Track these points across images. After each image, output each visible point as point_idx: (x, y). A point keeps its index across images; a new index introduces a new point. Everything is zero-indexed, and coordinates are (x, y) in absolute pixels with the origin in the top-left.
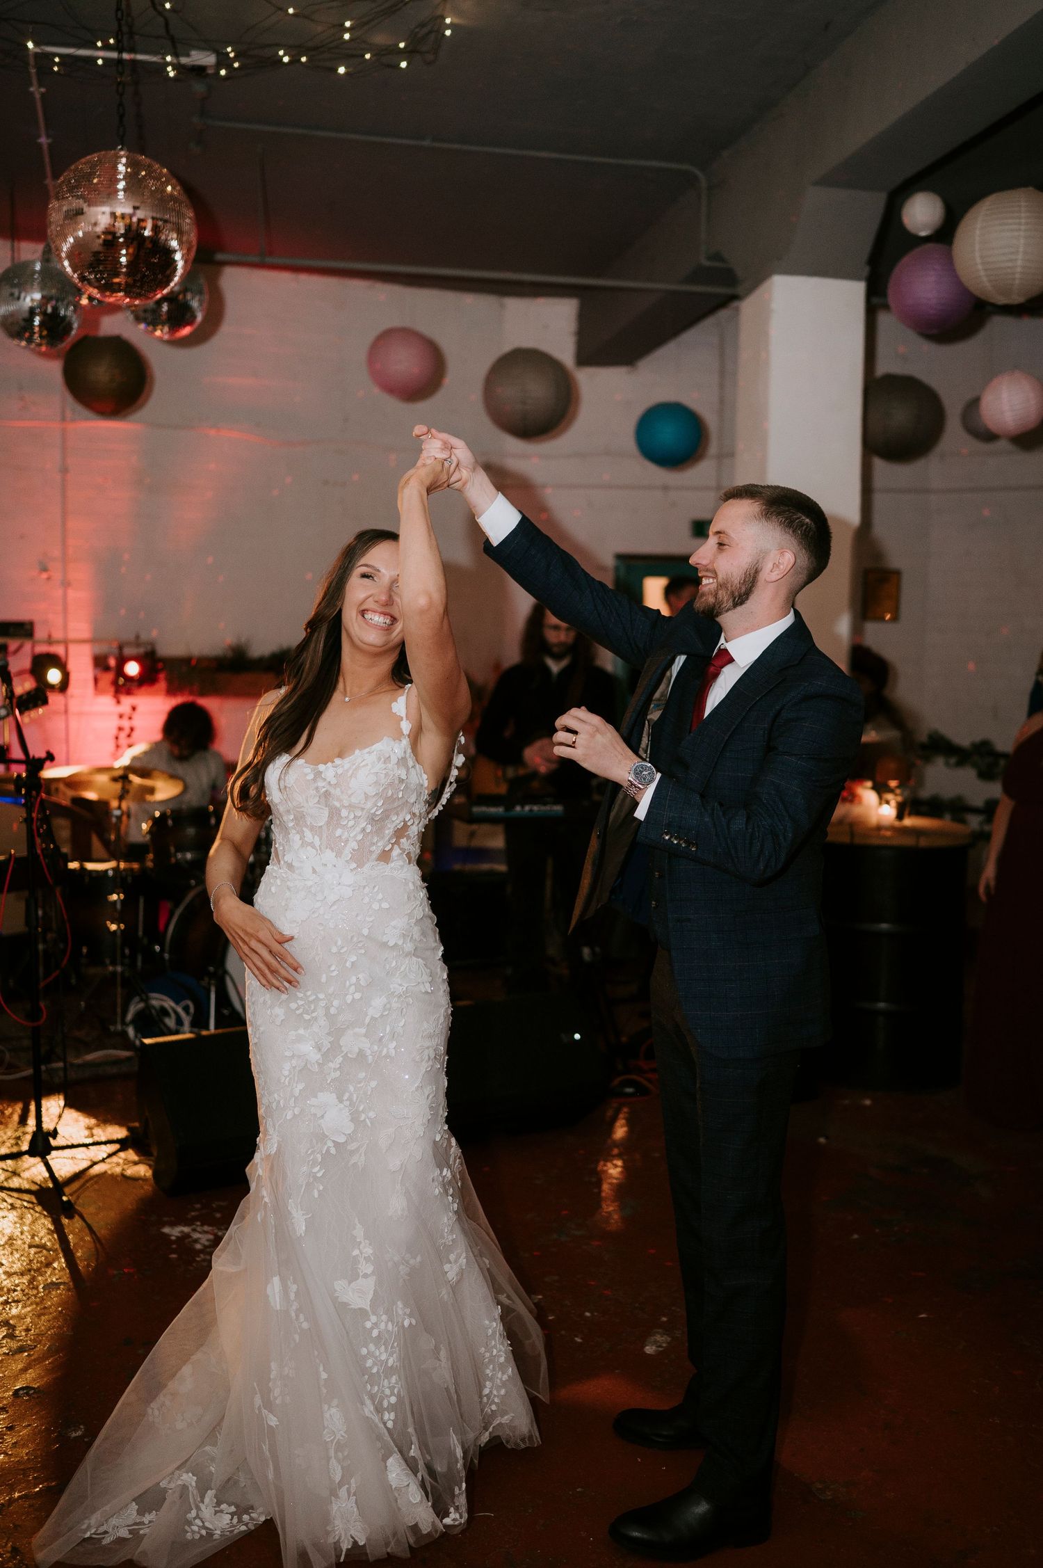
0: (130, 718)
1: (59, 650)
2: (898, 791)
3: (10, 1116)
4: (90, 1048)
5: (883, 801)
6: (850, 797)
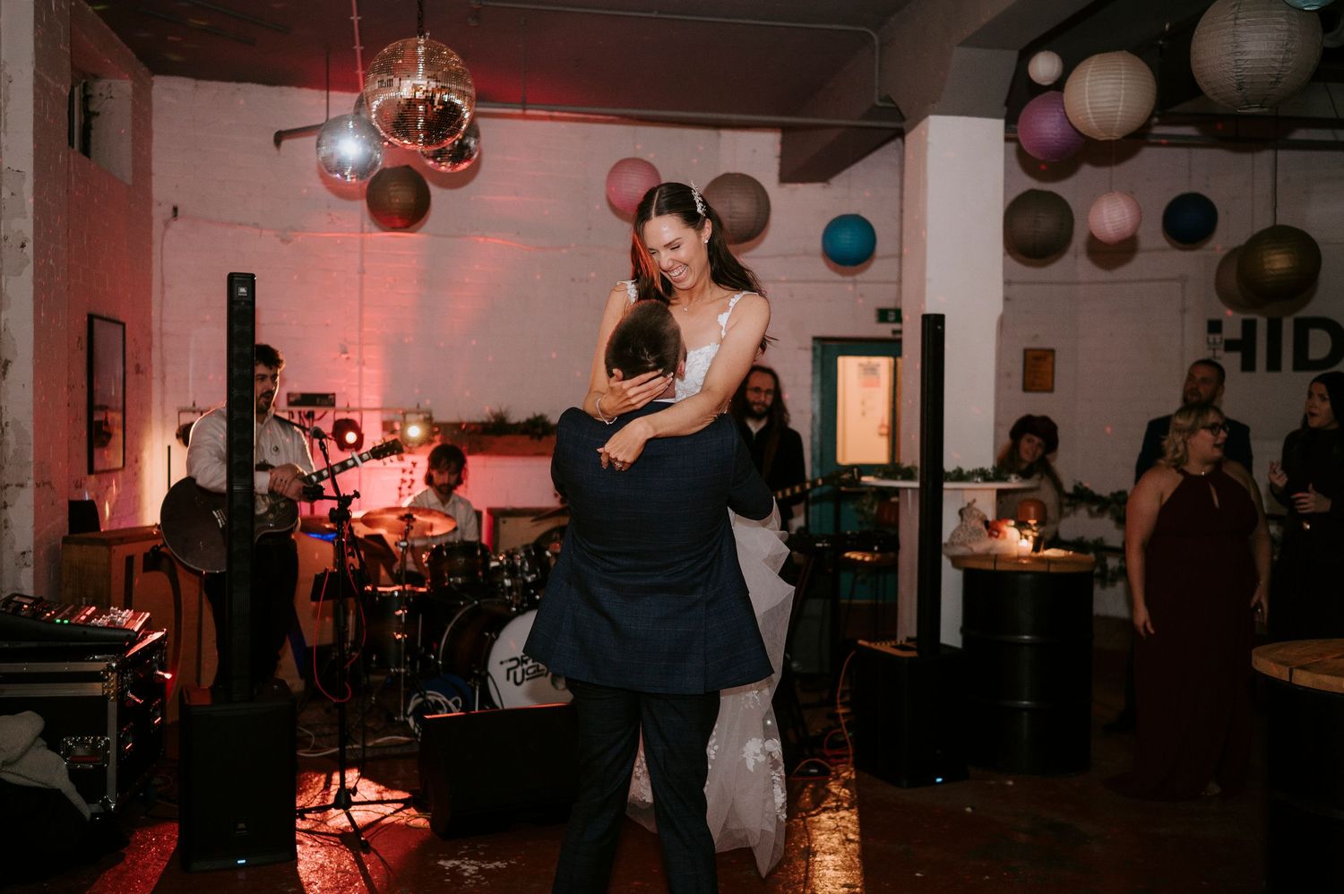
0: (411, 473)
1: (355, 416)
2: (1034, 528)
3: (319, 781)
4: (377, 734)
5: (1023, 536)
6: (996, 533)
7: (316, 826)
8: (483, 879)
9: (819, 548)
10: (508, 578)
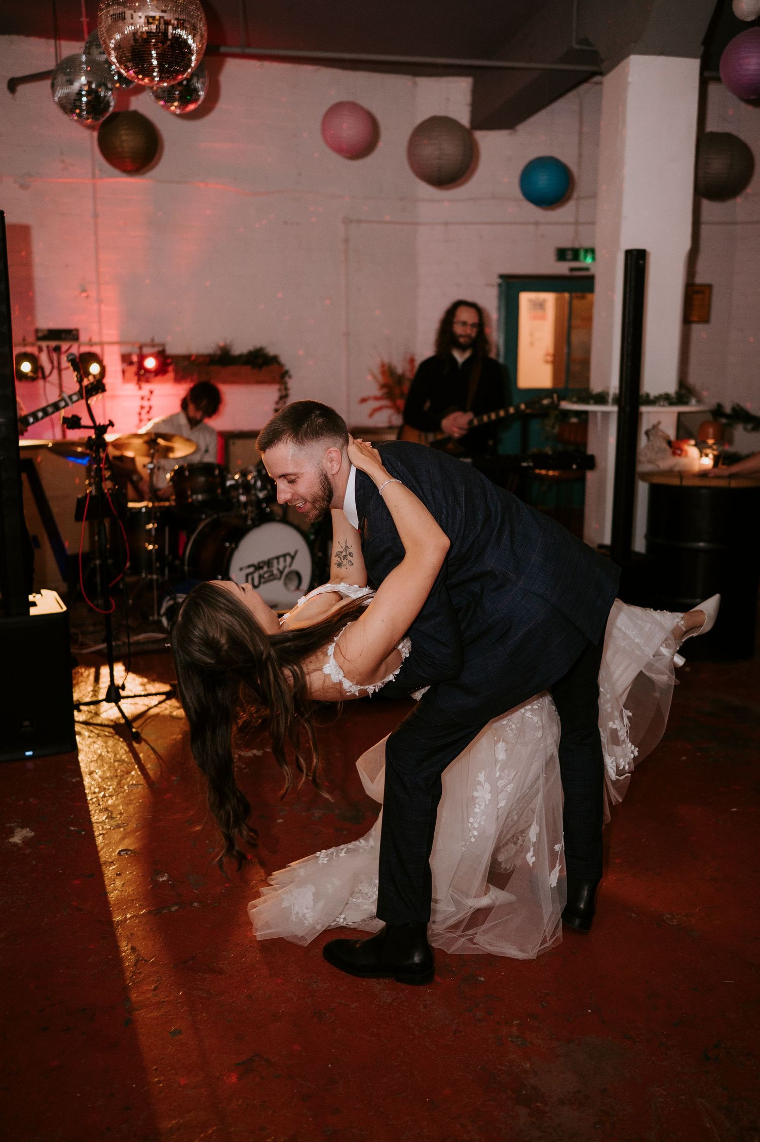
0: (149, 399)
1: (96, 350)
2: (715, 447)
3: (88, 676)
4: (136, 632)
5: (702, 454)
6: (679, 452)
7: (92, 718)
8: (243, 766)
9: (525, 467)
10: (243, 494)
